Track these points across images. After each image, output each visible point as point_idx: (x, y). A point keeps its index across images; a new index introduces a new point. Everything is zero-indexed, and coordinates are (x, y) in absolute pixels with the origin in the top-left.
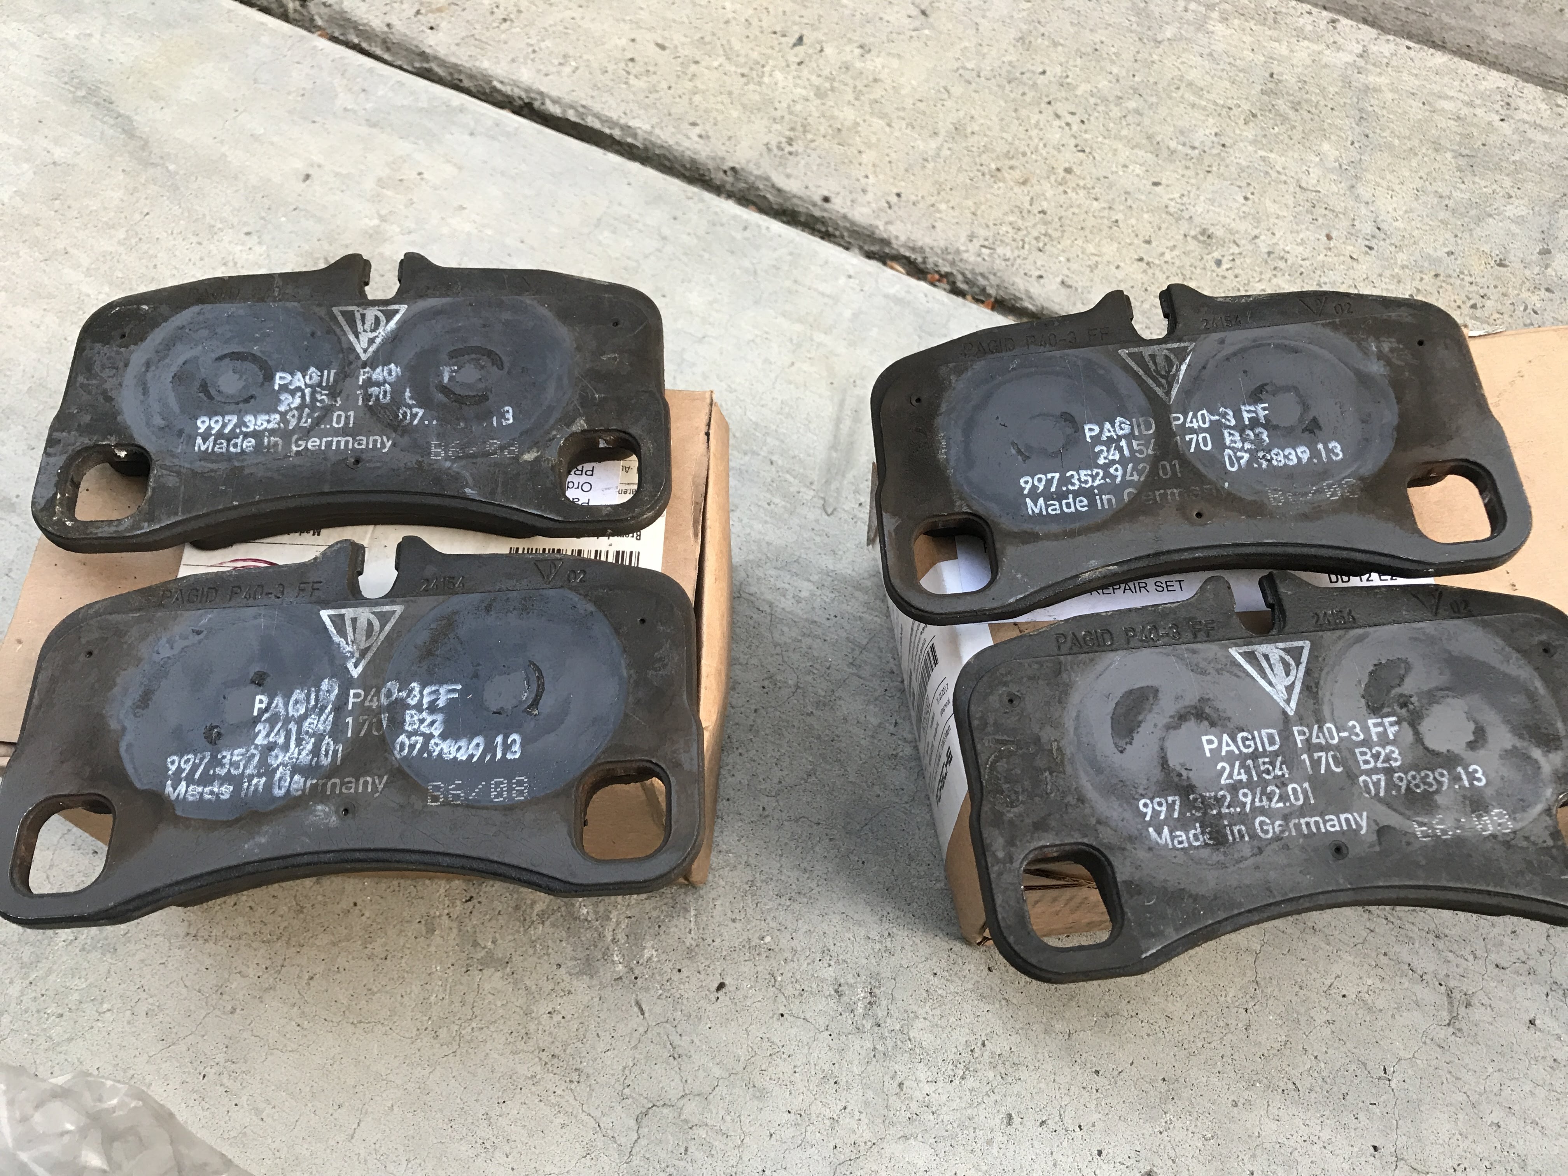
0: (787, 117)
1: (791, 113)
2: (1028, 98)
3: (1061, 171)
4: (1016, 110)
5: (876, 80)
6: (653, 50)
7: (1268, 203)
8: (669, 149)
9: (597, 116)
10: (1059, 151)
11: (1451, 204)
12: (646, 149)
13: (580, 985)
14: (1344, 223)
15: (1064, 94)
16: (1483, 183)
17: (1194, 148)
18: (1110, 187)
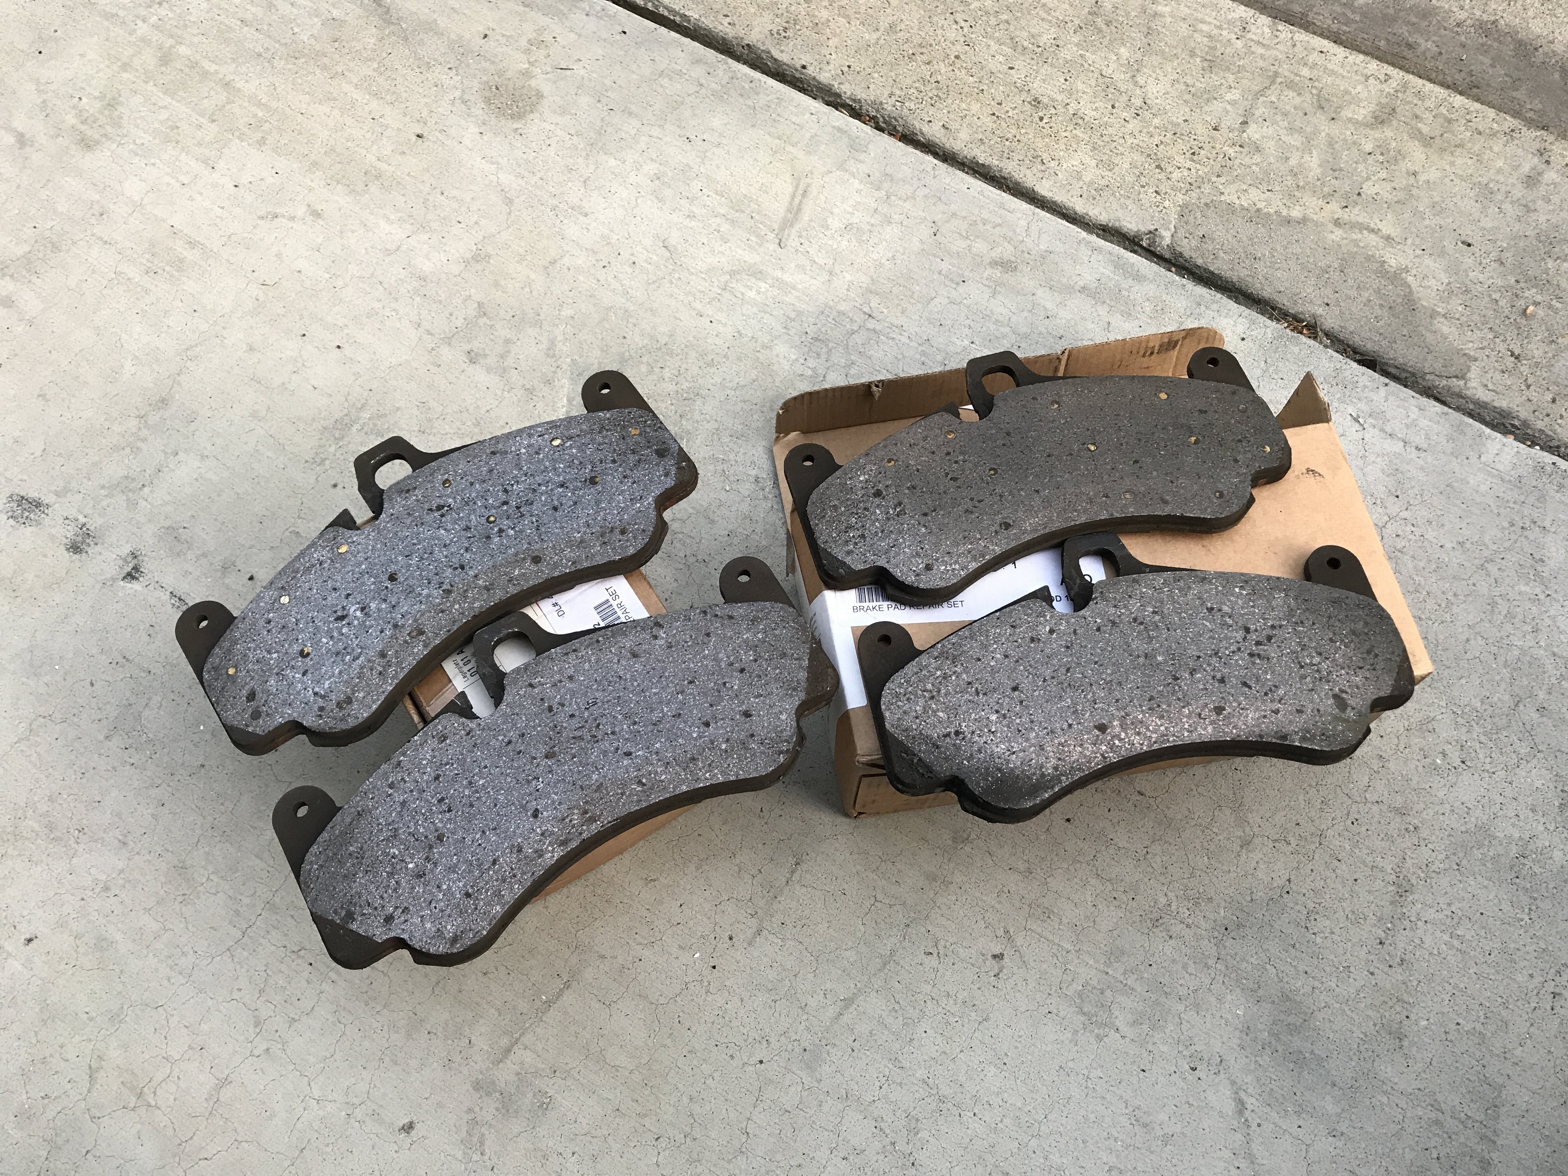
0: (785, 14)
1: (788, 12)
8: (710, 31)
10: (953, 44)
14: (1125, 98)
16: (1216, 78)
17: (1039, 47)
18: (982, 69)
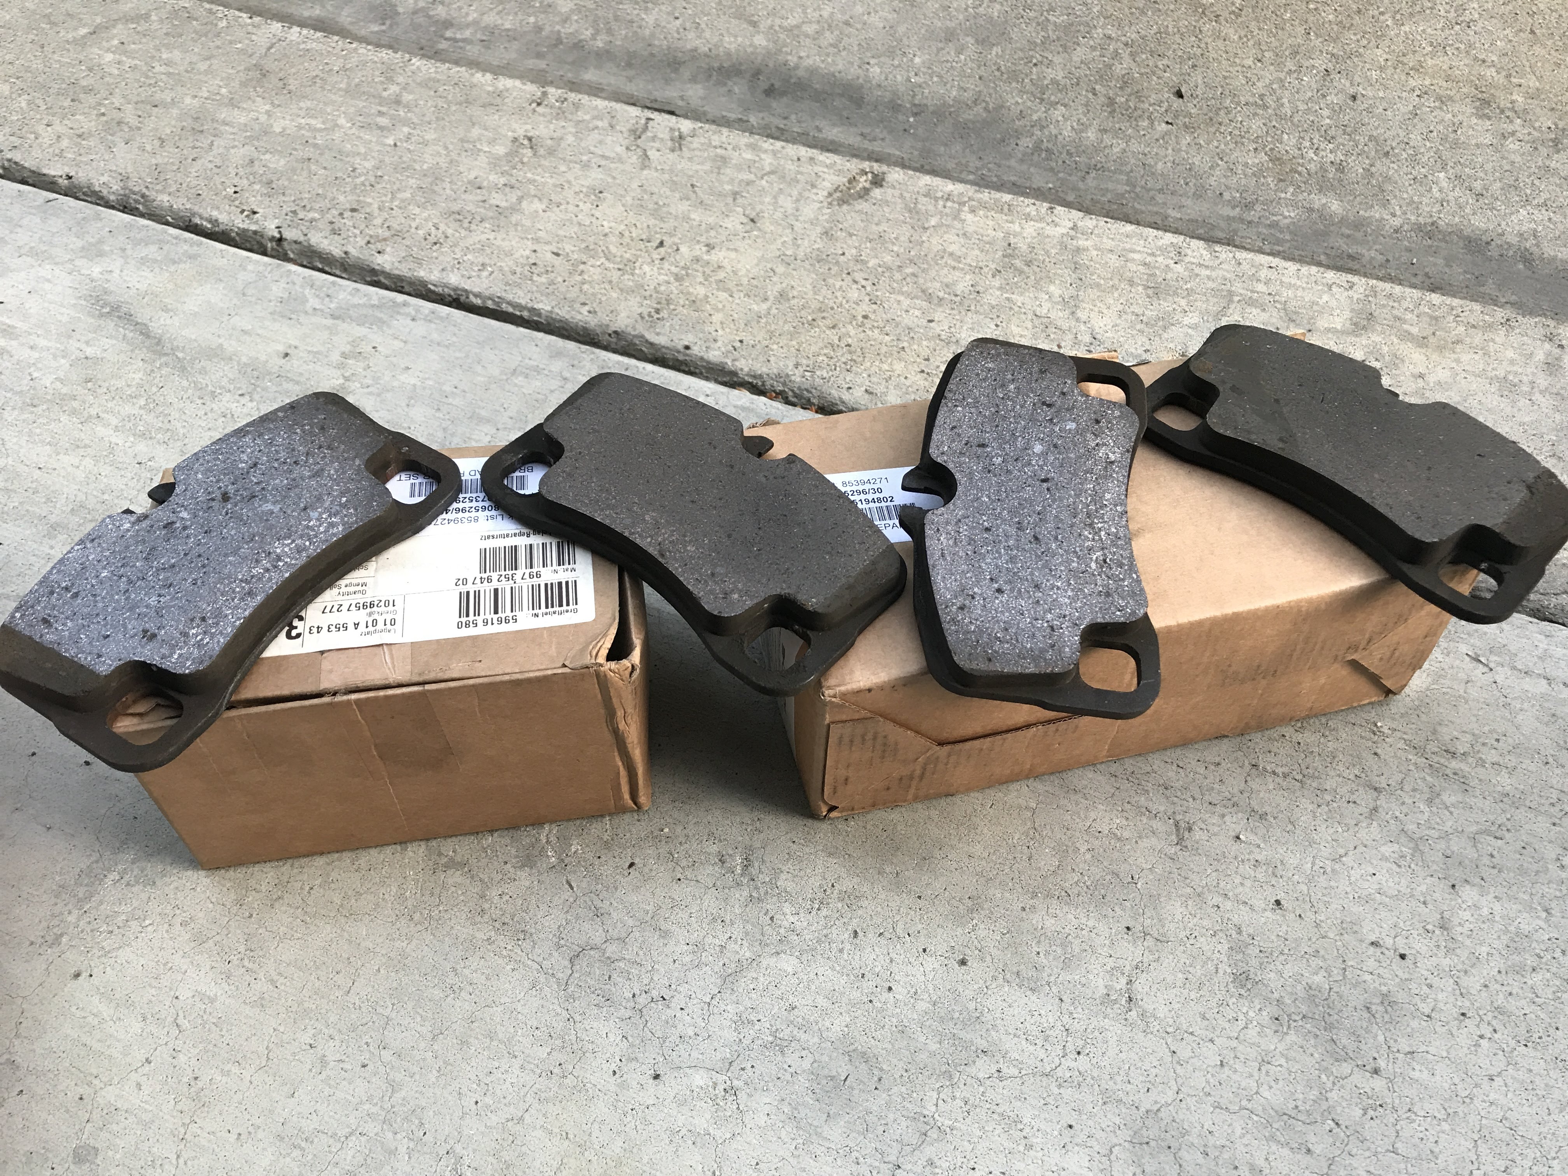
0: (654, 295)
1: (657, 292)
2: (833, 272)
3: (860, 319)
4: (824, 280)
5: (719, 267)
6: (549, 256)
7: (1013, 328)
8: (567, 322)
9: (509, 303)
10: (858, 304)
11: (1145, 319)
12: (549, 324)
15: (859, 267)
17: (956, 295)
18: (897, 326)
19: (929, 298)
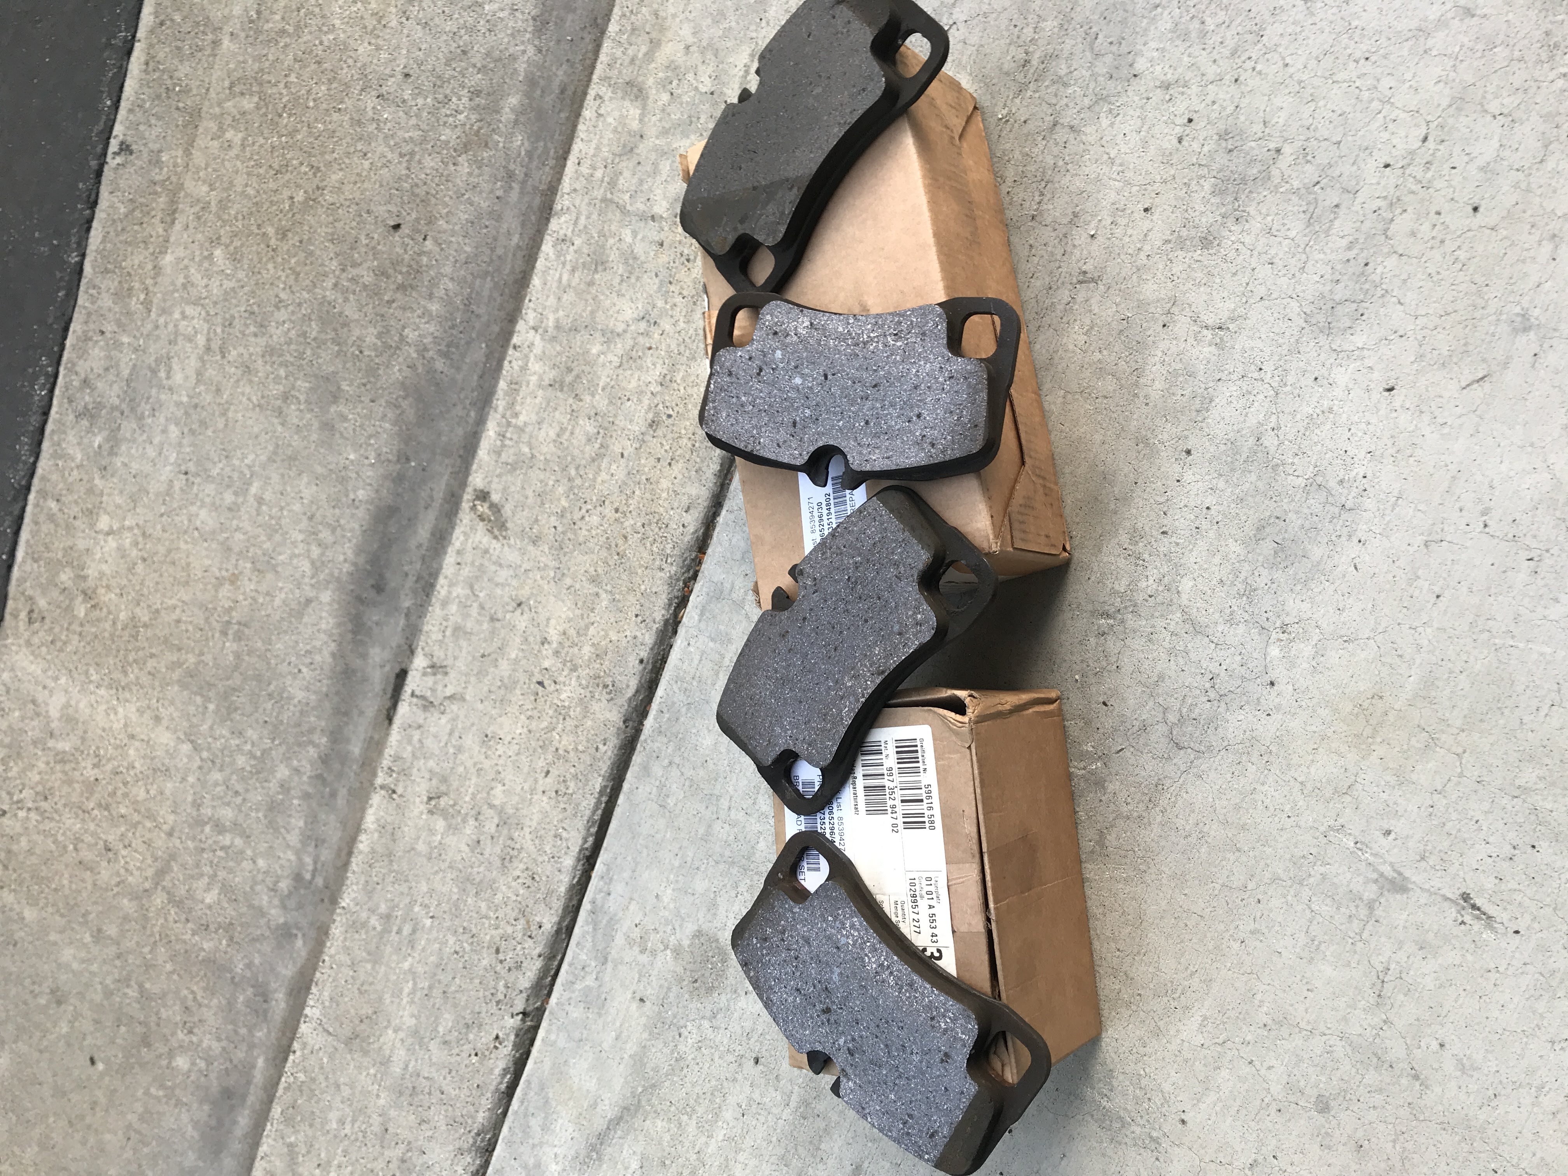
0: (591, 689)
1: (587, 687)
3: (617, 515)
4: (580, 544)
6: (549, 780)
7: (631, 386)
8: (613, 764)
9: (594, 813)
10: (604, 516)
11: (626, 275)
12: (613, 779)
13: (1111, 787)
14: (641, 340)
15: (568, 514)
16: (612, 256)
17: (598, 433)
18: (626, 484)
19: (599, 456)
